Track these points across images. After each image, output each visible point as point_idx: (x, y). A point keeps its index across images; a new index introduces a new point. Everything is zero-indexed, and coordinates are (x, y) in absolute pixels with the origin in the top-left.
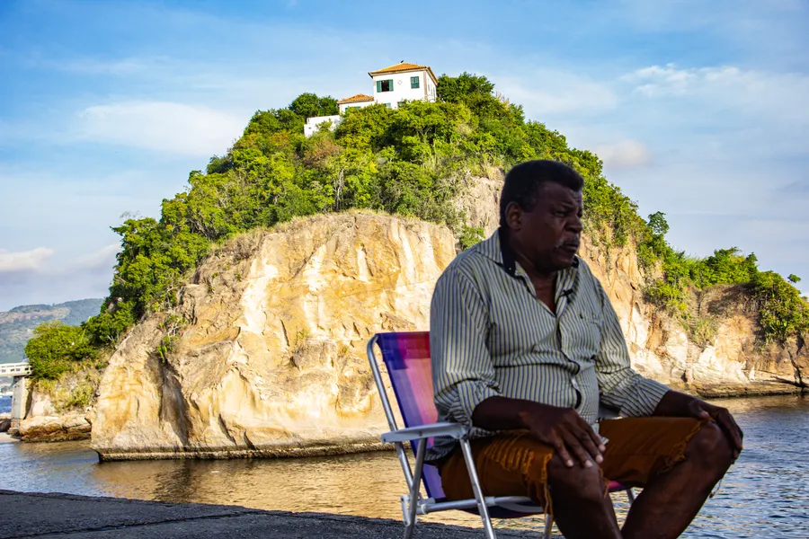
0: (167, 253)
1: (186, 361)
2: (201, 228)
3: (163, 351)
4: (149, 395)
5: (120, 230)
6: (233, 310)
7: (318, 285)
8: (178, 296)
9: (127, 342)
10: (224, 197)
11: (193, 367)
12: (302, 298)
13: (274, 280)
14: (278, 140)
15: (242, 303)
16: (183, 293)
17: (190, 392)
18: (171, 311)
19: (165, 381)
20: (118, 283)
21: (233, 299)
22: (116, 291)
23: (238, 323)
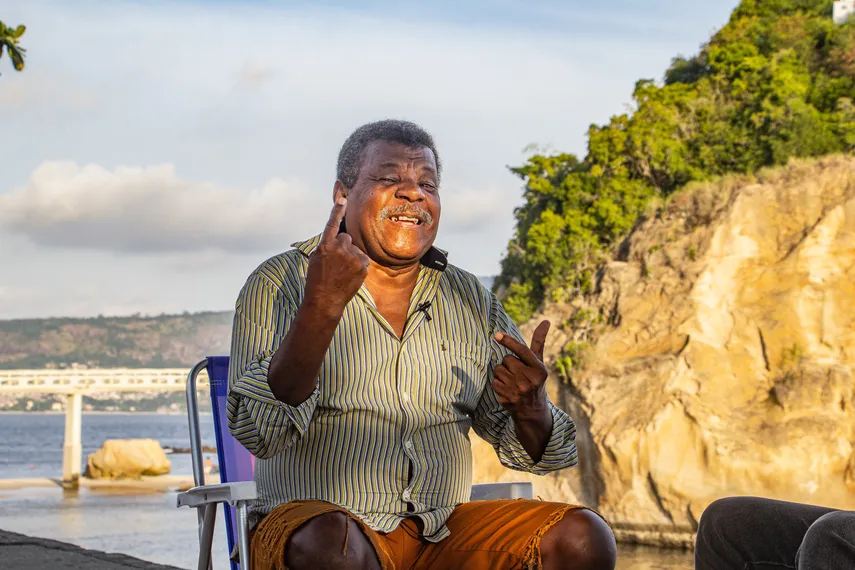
0: (591, 210)
1: (601, 382)
2: (647, 172)
3: (565, 364)
5: (522, 172)
6: (680, 306)
7: (825, 274)
8: (593, 279)
10: (688, 123)
11: (610, 393)
12: (795, 293)
13: (751, 261)
14: (786, 29)
15: (695, 295)
16: (601, 274)
17: (603, 433)
18: (581, 303)
20: (514, 253)
21: (680, 289)
23: (686, 329)
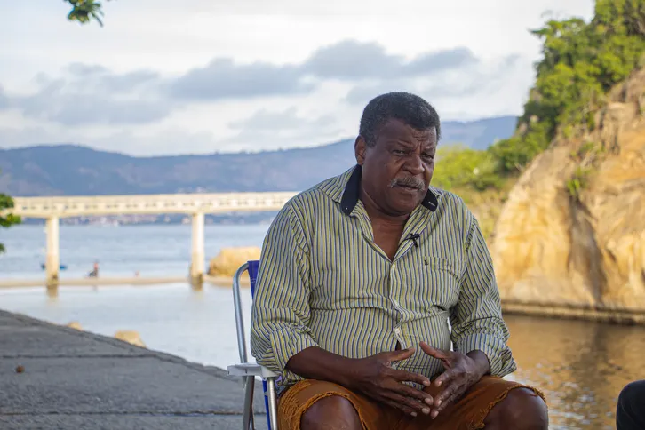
1: (603, 199)
3: (575, 187)
4: (554, 239)
5: (540, 33)
8: (597, 118)
9: (532, 174)
11: (610, 208)
16: (603, 114)
17: (605, 238)
18: (588, 138)
19: (575, 223)
20: (534, 99)
22: (531, 109)
